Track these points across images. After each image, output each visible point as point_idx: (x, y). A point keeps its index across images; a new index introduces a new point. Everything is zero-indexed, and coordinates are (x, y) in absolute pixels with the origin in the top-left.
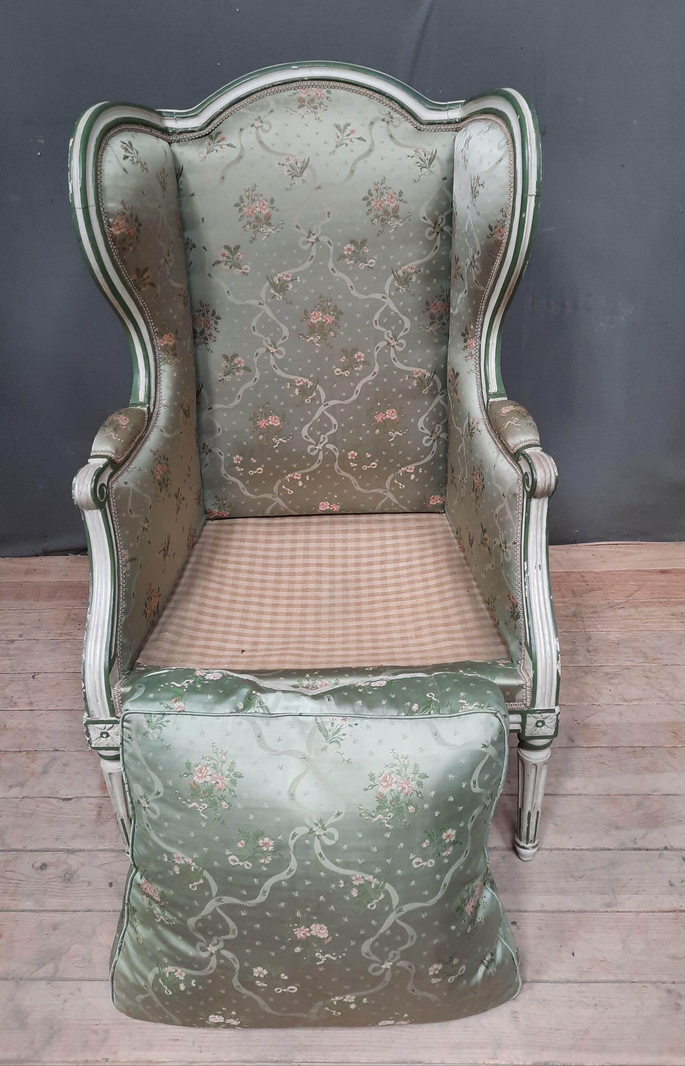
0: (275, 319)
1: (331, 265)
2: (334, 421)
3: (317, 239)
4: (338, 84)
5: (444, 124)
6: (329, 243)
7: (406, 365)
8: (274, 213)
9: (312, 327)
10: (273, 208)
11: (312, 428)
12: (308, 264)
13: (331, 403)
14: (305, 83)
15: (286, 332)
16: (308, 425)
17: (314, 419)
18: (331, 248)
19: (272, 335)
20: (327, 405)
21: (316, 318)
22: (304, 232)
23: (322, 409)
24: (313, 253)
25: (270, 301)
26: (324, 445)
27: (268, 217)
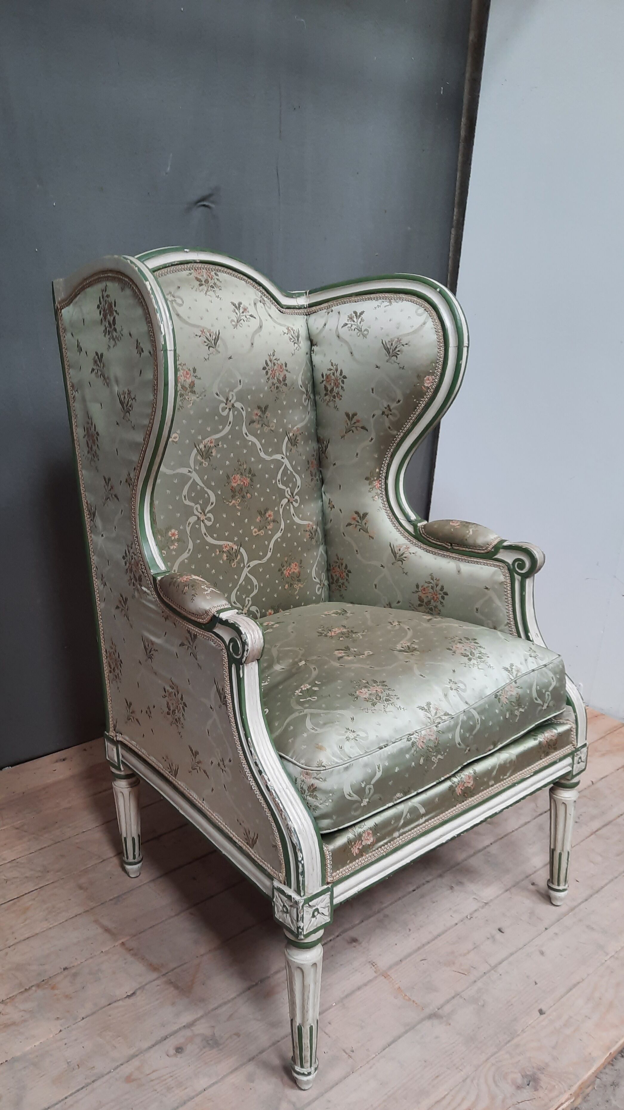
0: (203, 486)
1: (244, 430)
2: (255, 582)
3: (233, 406)
4: (222, 269)
5: (297, 309)
6: (242, 409)
7: (301, 519)
8: (197, 381)
9: (233, 490)
10: (196, 377)
11: (238, 593)
12: (227, 429)
13: (253, 564)
14: (197, 265)
15: (213, 499)
16: (236, 590)
17: (240, 583)
18: (244, 413)
19: (201, 503)
20: (249, 566)
21: (237, 481)
22: (222, 398)
23: (246, 570)
24: (231, 419)
25: (197, 468)
26: (249, 608)
27: (192, 385)
